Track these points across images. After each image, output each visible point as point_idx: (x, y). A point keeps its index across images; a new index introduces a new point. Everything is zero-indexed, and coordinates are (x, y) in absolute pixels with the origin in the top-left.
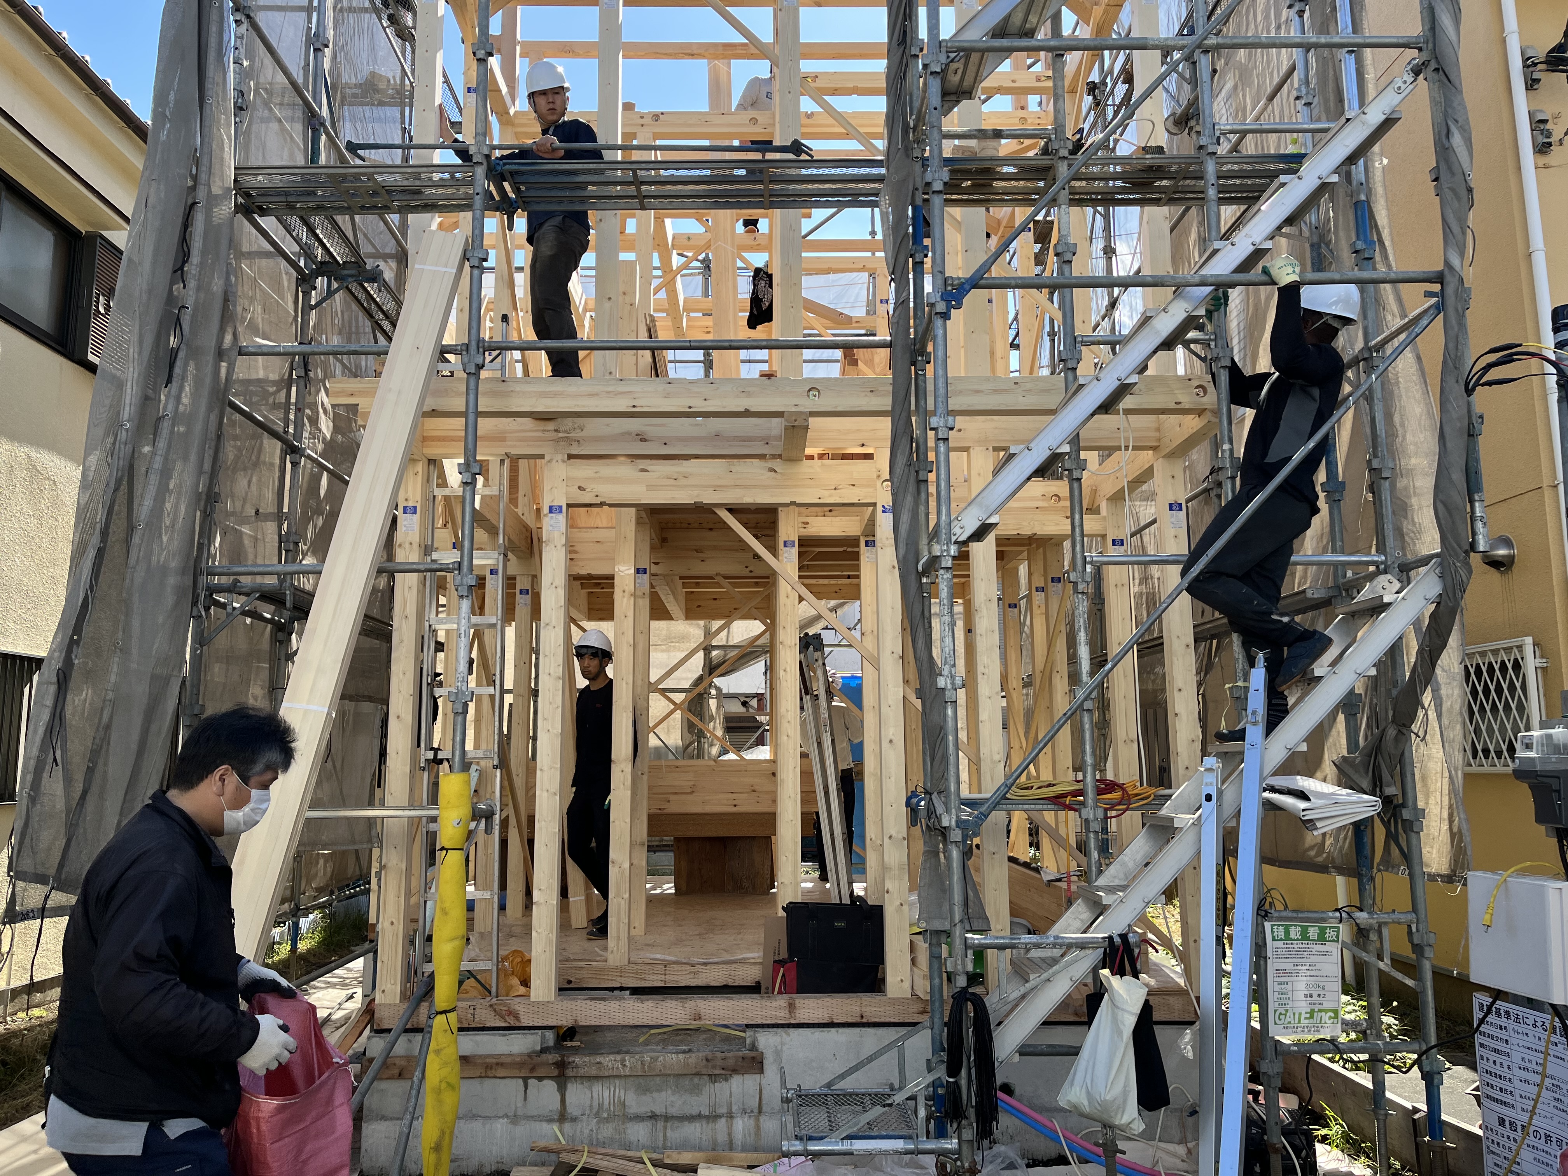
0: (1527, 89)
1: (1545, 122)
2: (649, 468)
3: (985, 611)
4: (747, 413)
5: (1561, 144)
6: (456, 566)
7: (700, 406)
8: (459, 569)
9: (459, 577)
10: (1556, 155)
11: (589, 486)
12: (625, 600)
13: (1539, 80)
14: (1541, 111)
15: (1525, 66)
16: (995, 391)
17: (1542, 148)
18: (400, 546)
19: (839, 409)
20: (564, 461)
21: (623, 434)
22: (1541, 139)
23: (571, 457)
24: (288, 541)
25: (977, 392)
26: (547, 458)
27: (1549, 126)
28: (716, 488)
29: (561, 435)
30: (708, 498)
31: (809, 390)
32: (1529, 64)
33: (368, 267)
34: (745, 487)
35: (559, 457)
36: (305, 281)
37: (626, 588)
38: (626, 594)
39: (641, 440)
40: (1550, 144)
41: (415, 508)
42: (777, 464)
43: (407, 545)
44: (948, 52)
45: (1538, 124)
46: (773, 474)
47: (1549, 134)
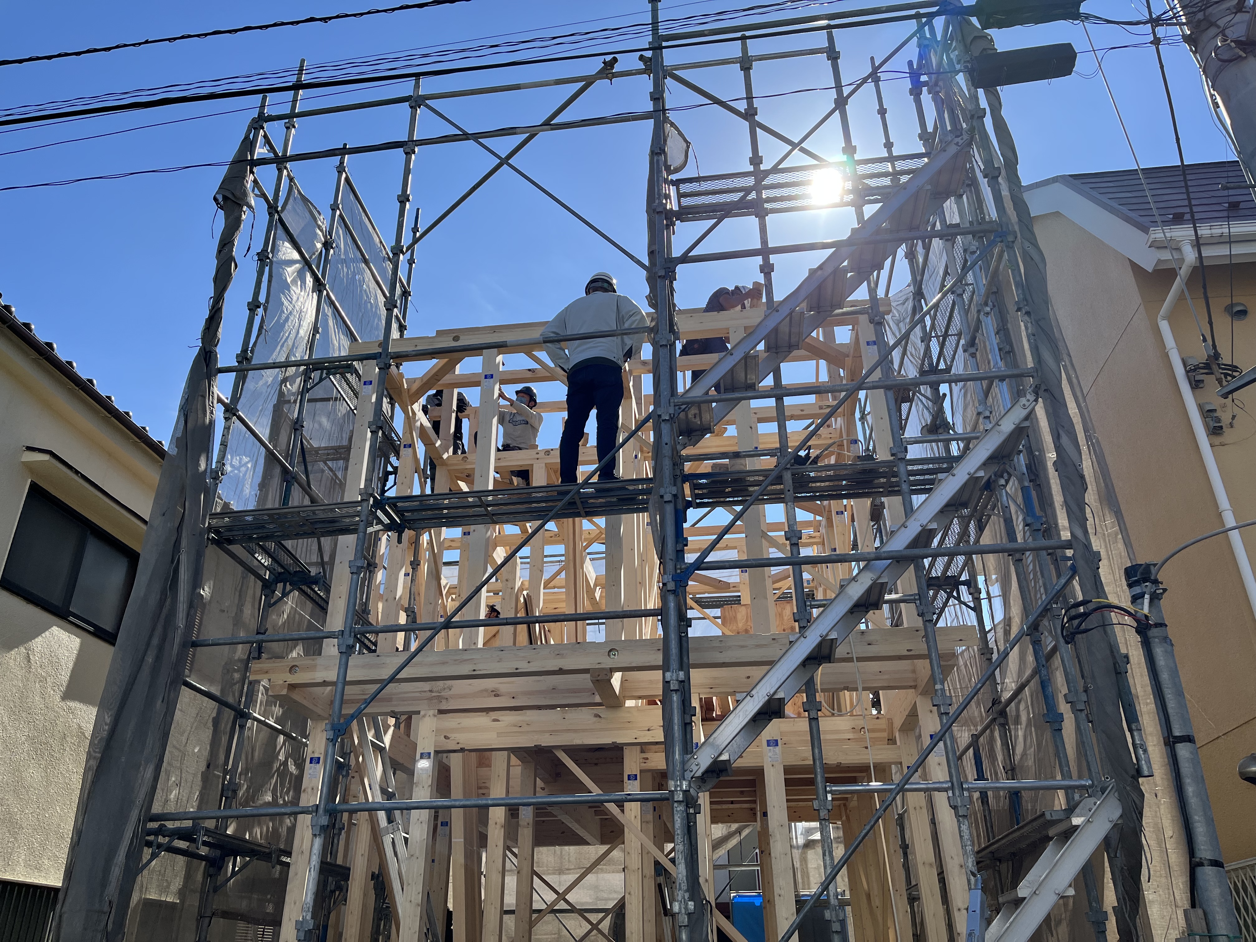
0: (1192, 388)
1: (1214, 411)
2: (500, 718)
3: (778, 836)
4: (561, 672)
5: (1232, 427)
6: (314, 808)
7: (524, 667)
8: (317, 811)
9: (316, 819)
10: (1228, 435)
11: (452, 736)
12: (497, 831)
13: (1202, 381)
14: (1210, 403)
15: (1187, 372)
16: (757, 646)
17: (1215, 430)
18: (304, 790)
19: (634, 665)
20: (435, 716)
21: (482, 691)
22: (1212, 424)
23: (441, 712)
24: (228, 789)
25: (742, 647)
26: (422, 713)
27: (1217, 414)
28: (552, 733)
29: (434, 694)
30: (546, 741)
31: (611, 651)
32: (1191, 371)
33: (313, 574)
34: (575, 731)
35: (431, 712)
36: (268, 587)
37: (498, 821)
38: (498, 826)
39: (495, 696)
40: (1221, 427)
41: (319, 758)
42: (600, 710)
43: (310, 790)
44: (675, 406)
45: (1207, 414)
46: (598, 718)
47: (1218, 420)
